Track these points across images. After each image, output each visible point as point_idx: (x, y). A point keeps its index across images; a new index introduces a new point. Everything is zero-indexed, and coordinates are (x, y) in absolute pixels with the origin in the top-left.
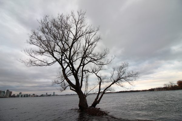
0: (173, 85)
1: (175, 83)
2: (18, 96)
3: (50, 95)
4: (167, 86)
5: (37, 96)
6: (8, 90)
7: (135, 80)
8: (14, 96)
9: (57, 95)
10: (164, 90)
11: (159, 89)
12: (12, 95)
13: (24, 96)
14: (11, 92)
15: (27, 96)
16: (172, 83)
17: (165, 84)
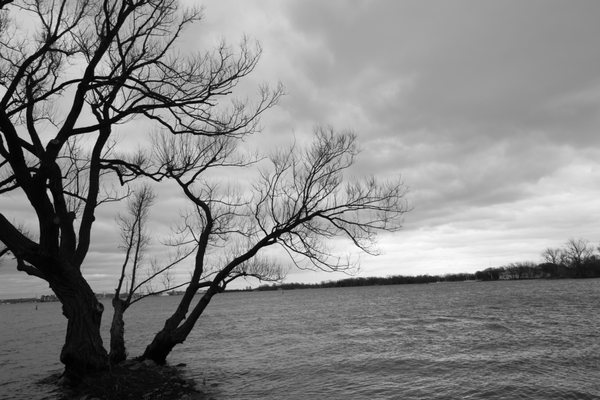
0: (582, 256)
4: (558, 261)
7: (382, 224)
10: (543, 278)
11: (522, 272)
16: (582, 247)
17: (550, 252)
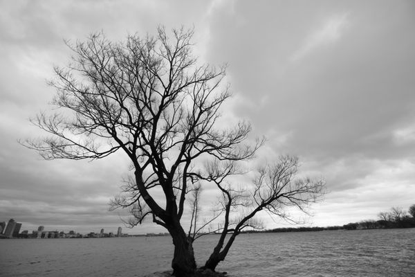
0: (401, 216)
1: (406, 212)
2: (34, 235)
3: (109, 236)
4: (387, 219)
5: (80, 236)
6: (12, 221)
7: (313, 200)
8: (25, 235)
9: (126, 235)
10: (381, 228)
11: (368, 225)
12: (20, 232)
13: (49, 236)
14: (19, 226)
15: (55, 235)
16: (399, 211)
17: (382, 214)
